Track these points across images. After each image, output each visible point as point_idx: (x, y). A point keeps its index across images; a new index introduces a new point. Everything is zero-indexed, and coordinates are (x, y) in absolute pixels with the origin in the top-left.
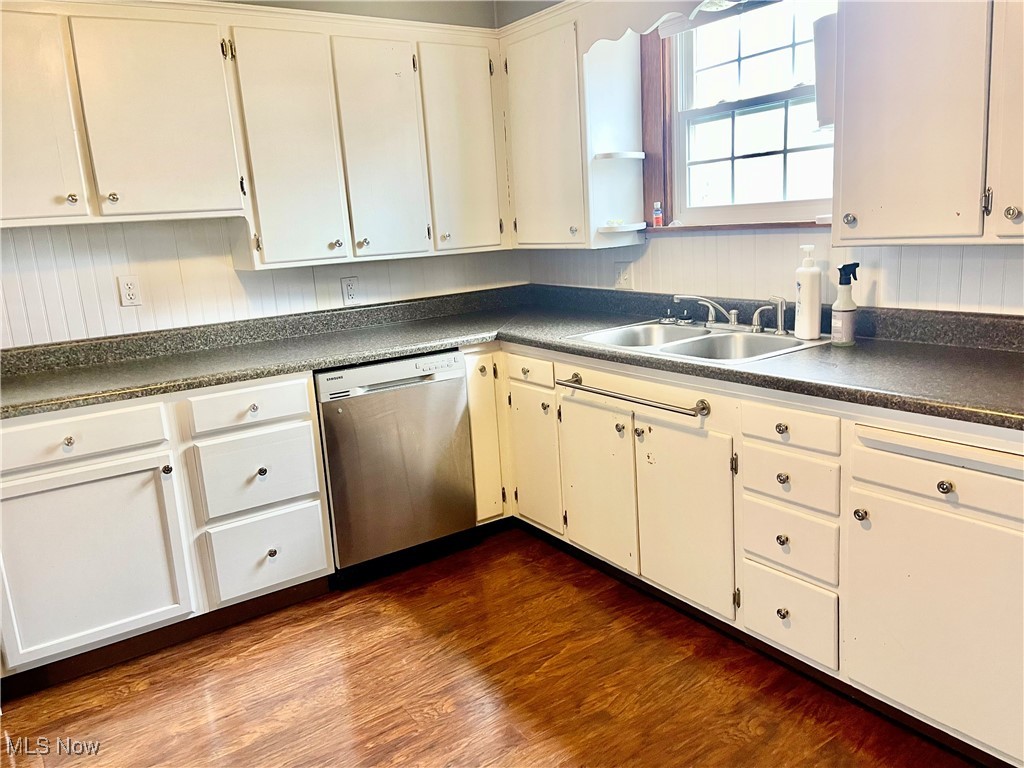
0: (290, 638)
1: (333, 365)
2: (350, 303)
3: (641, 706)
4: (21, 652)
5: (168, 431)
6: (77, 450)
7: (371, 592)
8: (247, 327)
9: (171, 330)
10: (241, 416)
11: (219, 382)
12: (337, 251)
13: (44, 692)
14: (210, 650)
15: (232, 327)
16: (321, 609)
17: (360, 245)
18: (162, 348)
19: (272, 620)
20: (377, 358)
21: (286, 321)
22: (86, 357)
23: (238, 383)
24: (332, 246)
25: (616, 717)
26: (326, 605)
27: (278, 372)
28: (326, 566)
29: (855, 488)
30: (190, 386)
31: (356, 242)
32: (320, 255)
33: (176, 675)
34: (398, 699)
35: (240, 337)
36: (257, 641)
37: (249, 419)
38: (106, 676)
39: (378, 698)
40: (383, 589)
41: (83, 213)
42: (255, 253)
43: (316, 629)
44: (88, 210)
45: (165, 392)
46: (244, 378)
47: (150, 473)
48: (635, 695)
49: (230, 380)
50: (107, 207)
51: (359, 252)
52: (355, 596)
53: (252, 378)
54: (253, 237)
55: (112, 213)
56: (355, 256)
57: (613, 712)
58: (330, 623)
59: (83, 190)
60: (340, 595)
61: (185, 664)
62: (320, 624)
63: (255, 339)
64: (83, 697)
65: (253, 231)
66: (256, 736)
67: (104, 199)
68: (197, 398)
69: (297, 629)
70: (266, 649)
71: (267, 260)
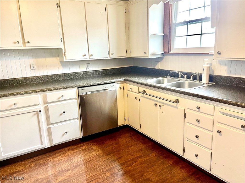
0: (70, 154)
1: (83, 86)
2: (88, 70)
3: (158, 177)
4: (3, 156)
5: (41, 101)
6: (17, 106)
7: (91, 143)
8: (62, 75)
9: (43, 76)
10: (59, 98)
11: (54, 90)
12: (85, 57)
13: (8, 165)
14: (51, 156)
15: (58, 75)
16: (78, 147)
17: (91, 56)
18: (41, 80)
19: (66, 149)
20: (94, 84)
21: (72, 74)
22: (22, 82)
23: (58, 90)
24: (83, 56)
25: (152, 180)
26: (79, 145)
27: (69, 87)
28: (80, 136)
29: (218, 125)
30: (46, 91)
31: (90, 55)
32: (80, 57)
33: (41, 162)
34: (96, 172)
35: (60, 78)
36: (62, 154)
37: (61, 99)
38: (24, 162)
39: (91, 171)
40: (94, 142)
41: (21, 46)
42: (64, 57)
43: (76, 152)
44: (22, 45)
45: (40, 92)
46: (60, 89)
47: (36, 112)
48: (157, 174)
49: (56, 89)
50: (27, 45)
51: (90, 57)
52: (86, 144)
53: (62, 89)
54: (64, 53)
55: (28, 46)
57: (151, 178)
58: (80, 150)
59: (21, 41)
60: (83, 143)
61: (44, 160)
62: (78, 150)
63: (64, 78)
64: (18, 167)
65: (64, 51)
66: (60, 180)
67: (26, 43)
68: (48, 94)
69: (73, 151)
70: (64, 157)
71: (67, 59)
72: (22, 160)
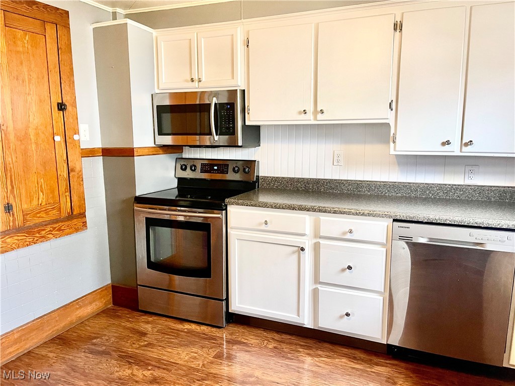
0: (341, 365)
1: (405, 219)
2: (468, 182)
4: (237, 305)
5: (308, 230)
7: (407, 369)
8: (395, 186)
10: (344, 233)
11: (335, 212)
12: (447, 147)
14: (309, 348)
16: (371, 360)
17: (466, 145)
18: (346, 189)
19: (345, 350)
20: (439, 222)
21: (419, 186)
22: (313, 186)
24: (443, 144)
26: (375, 359)
27: (369, 215)
30: (320, 211)
31: (464, 142)
32: (436, 149)
33: (285, 350)
35: (388, 191)
36: (328, 357)
37: (348, 236)
38: (267, 333)
40: (414, 371)
41: (309, 119)
42: (392, 144)
43: (357, 369)
44: (312, 117)
45: (308, 211)
46: (349, 213)
47: (297, 248)
49: (341, 213)
50: (320, 116)
51: (464, 149)
52: (393, 365)
53: (353, 214)
54: (392, 135)
55: (322, 119)
56: (461, 151)
58: (367, 371)
59: (310, 108)
60: (390, 359)
61: (293, 347)
62: (362, 368)
63: (397, 193)
64: (252, 337)
65: (392, 131)
67: (318, 113)
68: (324, 218)
69: (352, 363)
70: (326, 363)
71: (397, 149)
72: (267, 329)
